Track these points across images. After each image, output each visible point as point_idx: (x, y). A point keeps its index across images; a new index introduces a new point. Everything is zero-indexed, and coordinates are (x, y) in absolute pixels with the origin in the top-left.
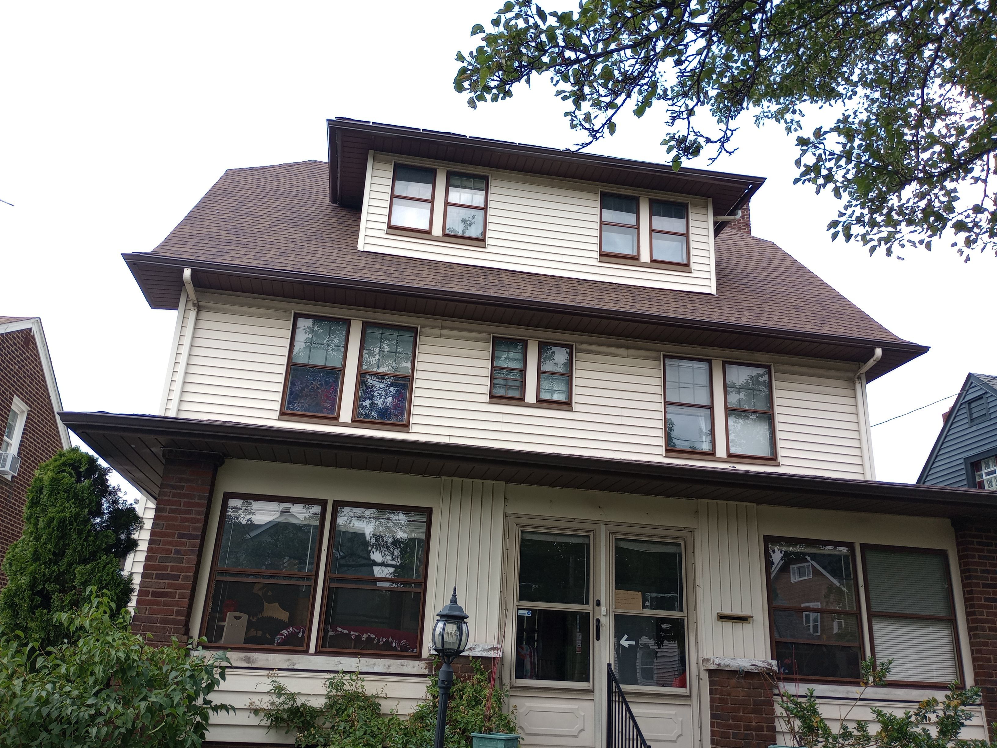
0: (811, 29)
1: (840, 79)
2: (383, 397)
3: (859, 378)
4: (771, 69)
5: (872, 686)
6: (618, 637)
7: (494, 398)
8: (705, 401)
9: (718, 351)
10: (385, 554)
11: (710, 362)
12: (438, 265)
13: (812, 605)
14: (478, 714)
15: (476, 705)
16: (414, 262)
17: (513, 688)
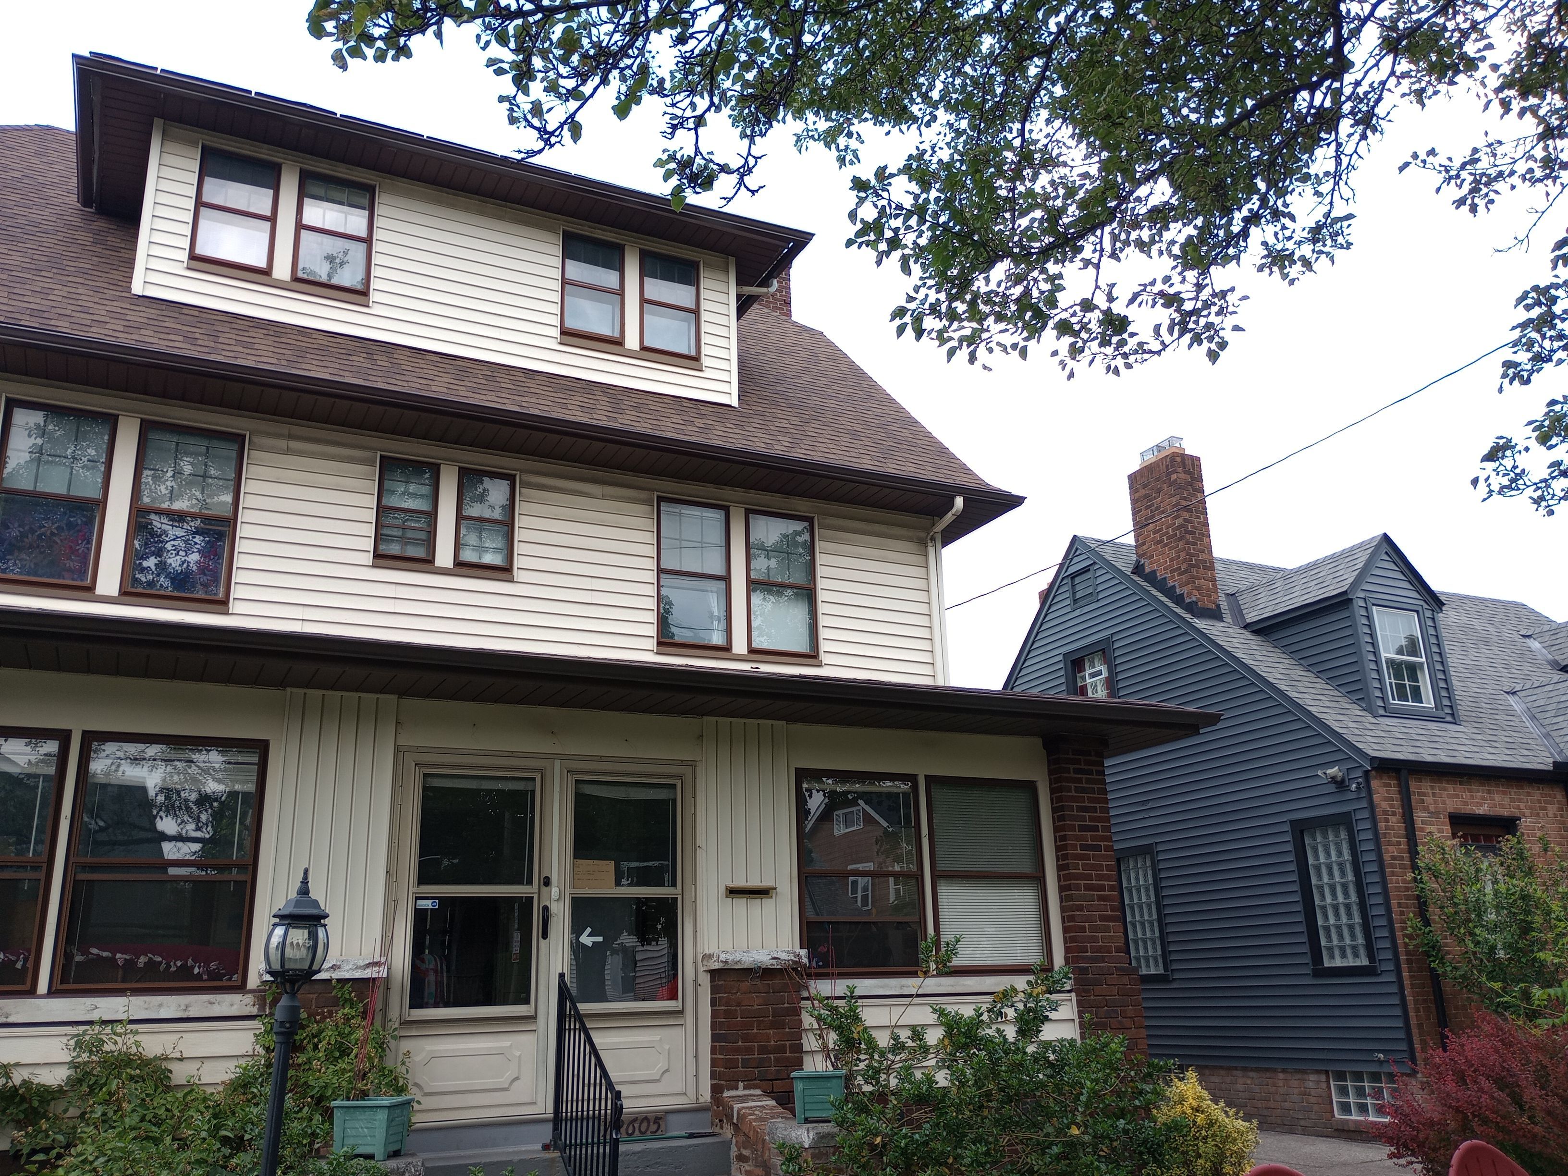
0: (877, 12)
1: (915, 94)
2: (181, 553)
3: (933, 539)
4: (819, 64)
5: (933, 976)
6: (577, 930)
7: (381, 559)
8: (717, 568)
9: (738, 494)
10: (183, 821)
11: (727, 510)
12: (284, 330)
13: (861, 867)
14: (344, 1071)
15: (341, 1057)
16: (239, 321)
17: (406, 1023)
